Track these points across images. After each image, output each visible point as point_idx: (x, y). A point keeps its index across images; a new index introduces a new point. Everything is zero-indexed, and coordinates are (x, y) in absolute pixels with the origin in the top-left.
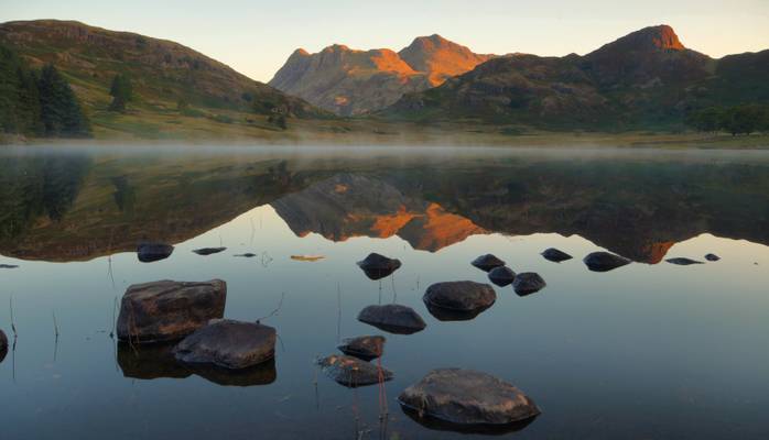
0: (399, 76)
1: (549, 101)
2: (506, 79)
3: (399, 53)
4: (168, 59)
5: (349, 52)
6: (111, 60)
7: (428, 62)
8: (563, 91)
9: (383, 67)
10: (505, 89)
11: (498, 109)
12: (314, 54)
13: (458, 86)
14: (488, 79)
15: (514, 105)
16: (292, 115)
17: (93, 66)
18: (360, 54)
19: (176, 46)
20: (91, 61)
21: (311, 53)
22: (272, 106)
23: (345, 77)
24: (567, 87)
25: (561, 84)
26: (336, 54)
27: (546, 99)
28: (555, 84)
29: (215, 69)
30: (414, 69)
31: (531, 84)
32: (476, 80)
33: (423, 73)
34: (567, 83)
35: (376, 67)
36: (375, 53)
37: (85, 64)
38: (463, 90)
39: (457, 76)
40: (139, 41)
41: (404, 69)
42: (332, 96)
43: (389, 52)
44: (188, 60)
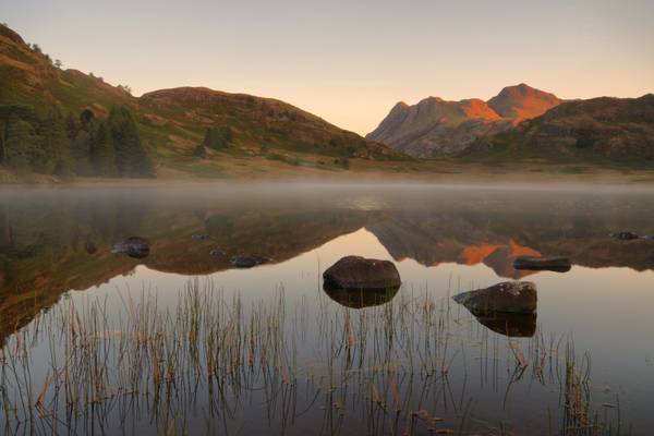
0: (485, 122)
1: (617, 141)
2: (574, 122)
3: (488, 102)
4: (271, 114)
5: (443, 103)
6: (227, 116)
7: (514, 108)
8: (633, 131)
9: (472, 115)
10: (572, 131)
11: (564, 150)
12: (413, 106)
13: (527, 129)
14: (557, 122)
15: (580, 145)
16: (371, 157)
17: (211, 121)
18: (452, 103)
19: (279, 104)
20: (210, 118)
21: (410, 105)
22: (354, 151)
23: (437, 124)
24: (638, 126)
25: (632, 124)
26: (431, 104)
27: (614, 139)
28: (624, 124)
29: (309, 121)
30: (501, 116)
31: (599, 125)
32: (546, 123)
33: (509, 119)
34: (639, 123)
35: (466, 115)
36: (465, 103)
37: (206, 120)
38: (531, 133)
39: (528, 120)
40: (250, 100)
41: (493, 116)
42: (425, 141)
43: (478, 102)
44: (286, 114)
